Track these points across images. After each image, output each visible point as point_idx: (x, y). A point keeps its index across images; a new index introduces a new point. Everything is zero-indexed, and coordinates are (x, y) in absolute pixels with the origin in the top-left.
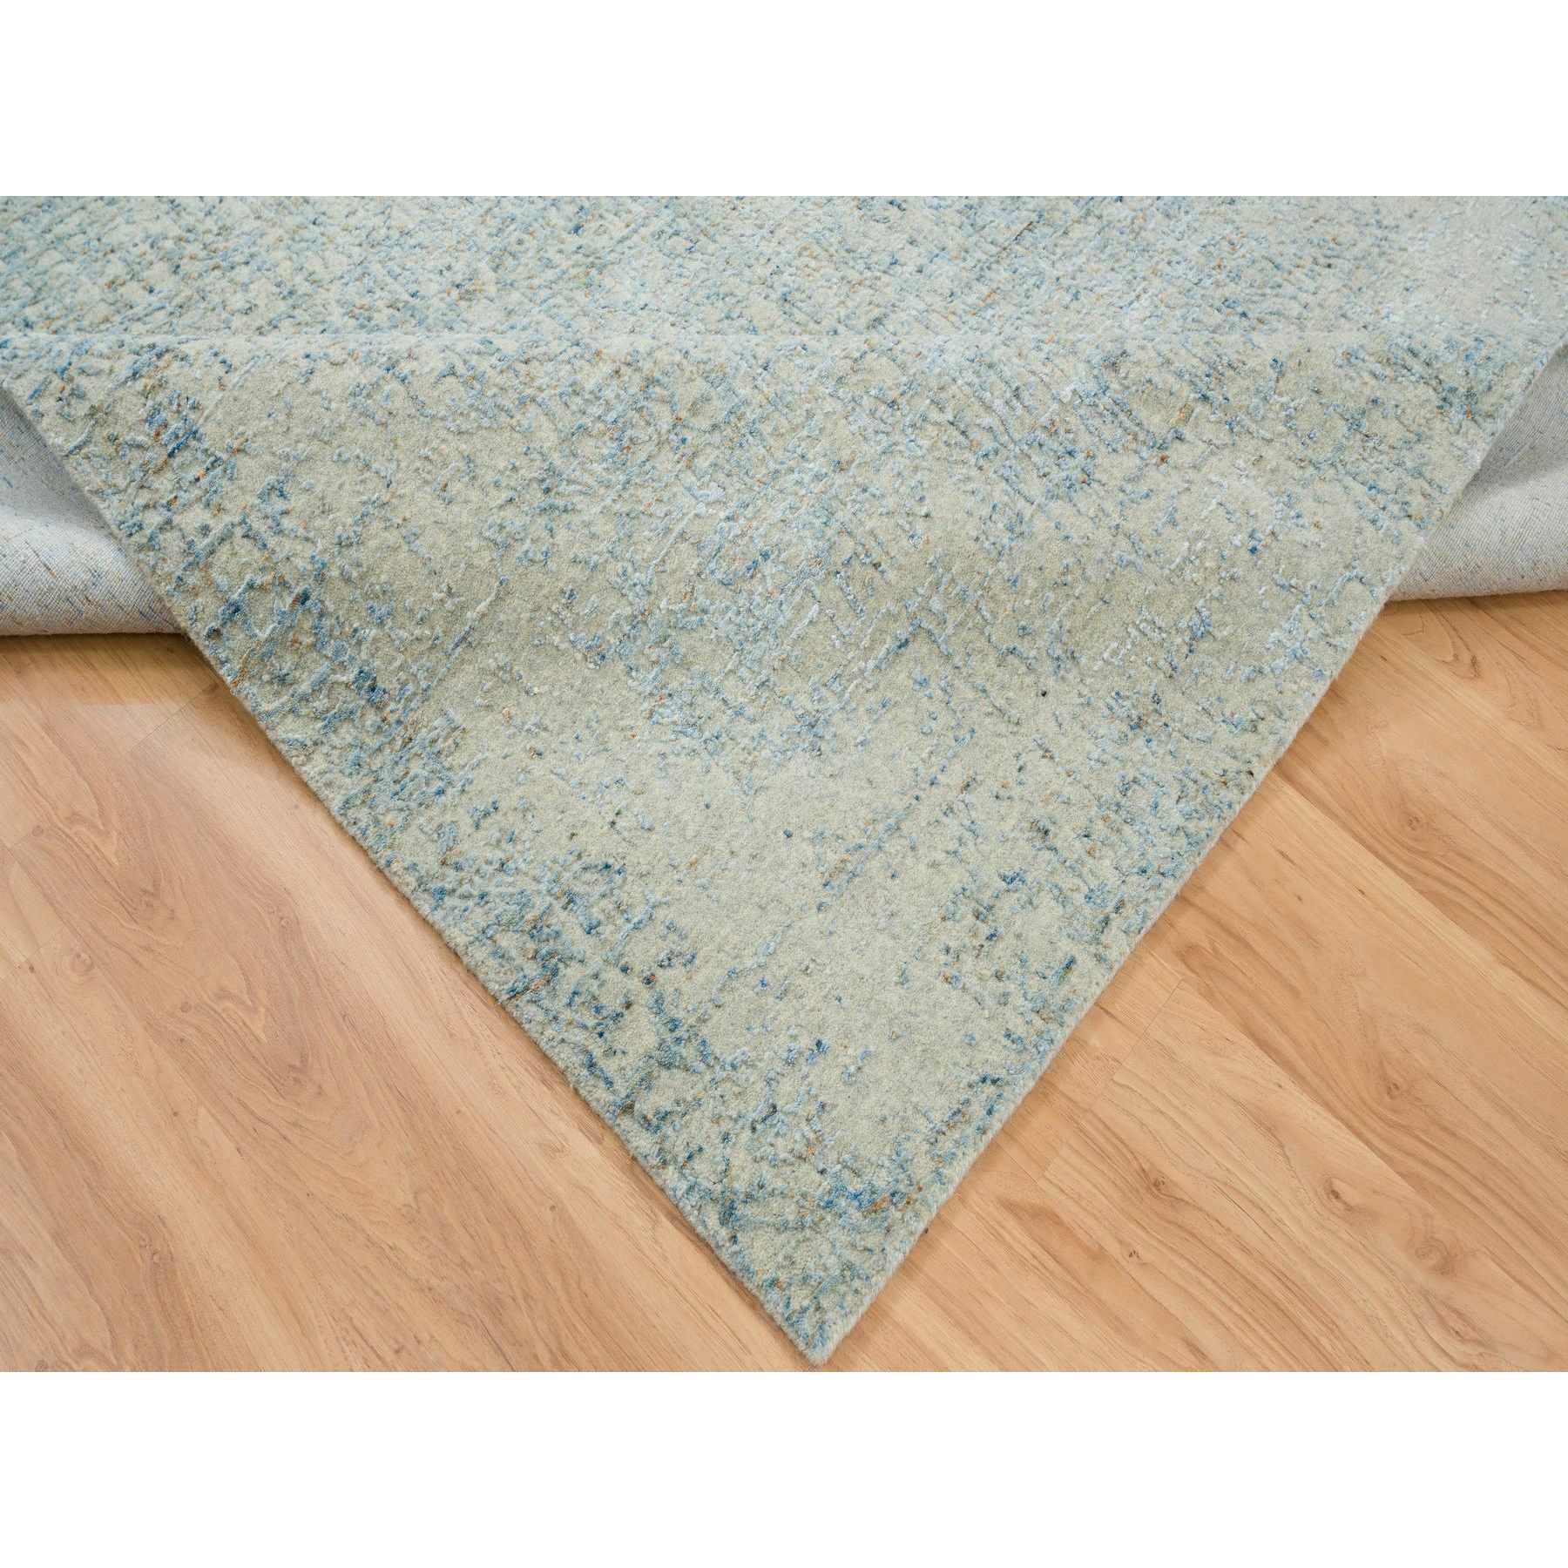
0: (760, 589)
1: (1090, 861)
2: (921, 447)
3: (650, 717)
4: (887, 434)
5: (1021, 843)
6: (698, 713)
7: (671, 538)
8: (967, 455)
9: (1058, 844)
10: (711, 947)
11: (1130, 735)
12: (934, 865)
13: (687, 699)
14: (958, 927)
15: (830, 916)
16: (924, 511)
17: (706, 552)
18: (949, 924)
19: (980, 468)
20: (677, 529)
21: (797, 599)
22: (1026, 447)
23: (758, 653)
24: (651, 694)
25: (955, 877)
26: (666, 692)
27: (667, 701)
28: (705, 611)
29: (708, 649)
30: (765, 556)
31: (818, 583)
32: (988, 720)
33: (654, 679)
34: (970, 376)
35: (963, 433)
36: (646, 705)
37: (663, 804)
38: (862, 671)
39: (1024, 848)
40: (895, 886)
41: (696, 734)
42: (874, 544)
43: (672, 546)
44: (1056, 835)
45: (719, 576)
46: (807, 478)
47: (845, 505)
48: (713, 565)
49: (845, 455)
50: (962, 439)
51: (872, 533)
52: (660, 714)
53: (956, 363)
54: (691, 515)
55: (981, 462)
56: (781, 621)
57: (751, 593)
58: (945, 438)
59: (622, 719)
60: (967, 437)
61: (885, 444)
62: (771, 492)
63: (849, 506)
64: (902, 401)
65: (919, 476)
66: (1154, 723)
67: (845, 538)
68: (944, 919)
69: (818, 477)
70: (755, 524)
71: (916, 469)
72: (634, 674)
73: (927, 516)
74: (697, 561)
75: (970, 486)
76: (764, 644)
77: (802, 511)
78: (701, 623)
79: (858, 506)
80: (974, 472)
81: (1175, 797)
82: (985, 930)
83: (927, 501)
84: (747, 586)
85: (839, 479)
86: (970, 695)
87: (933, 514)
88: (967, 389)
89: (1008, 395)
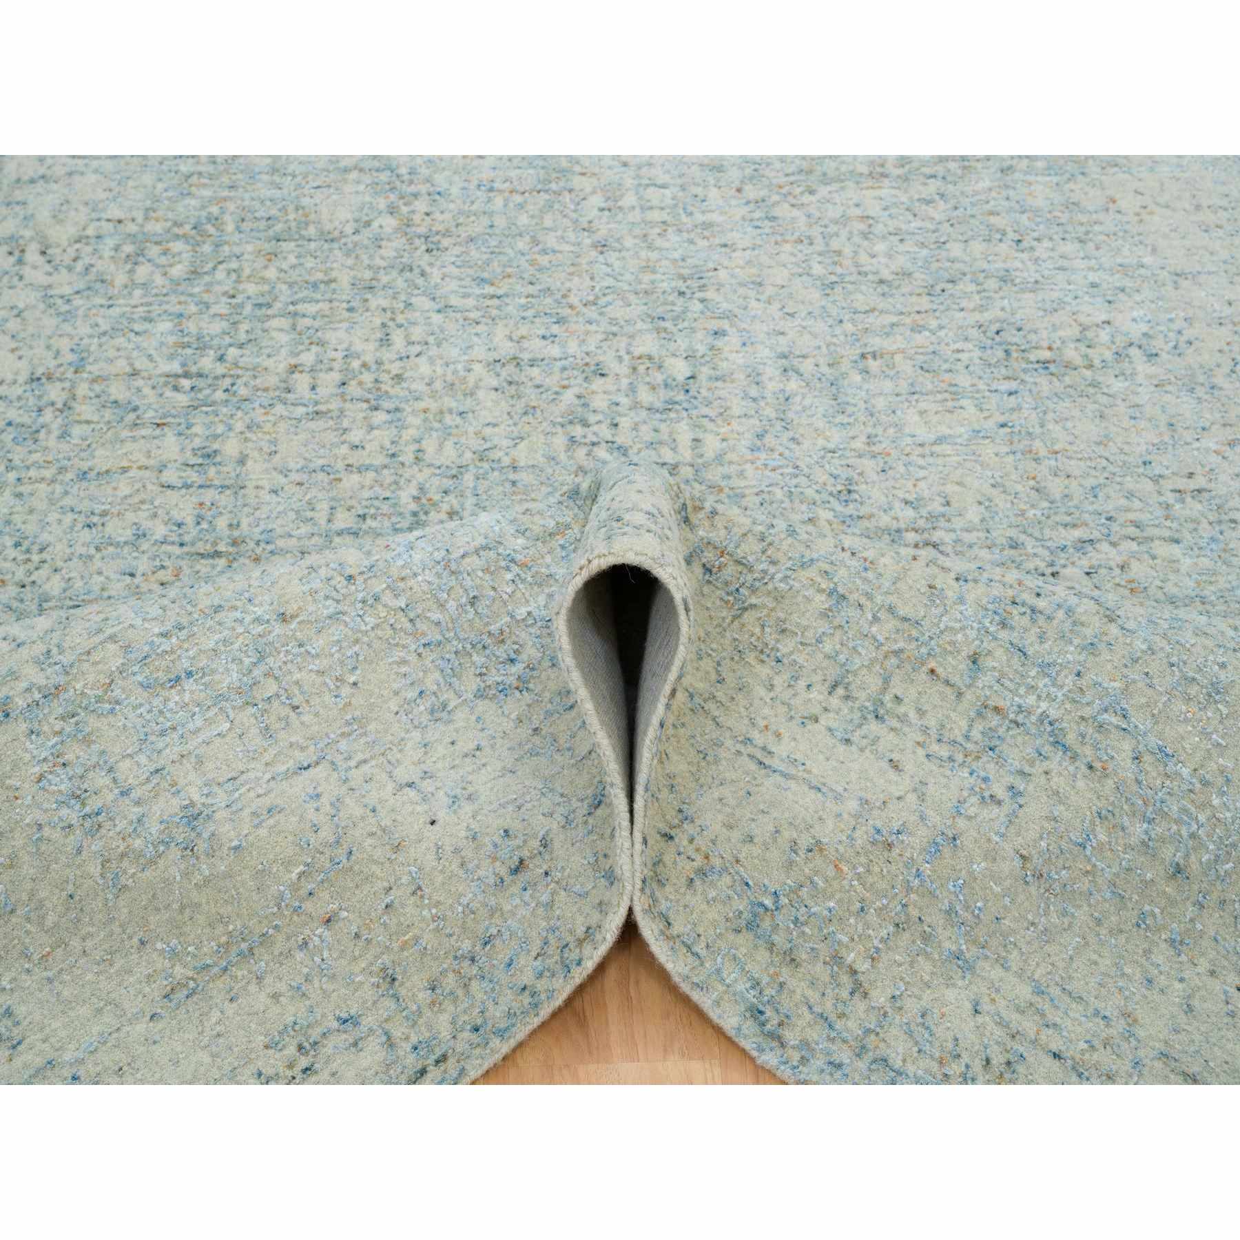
0: (177, 698)
1: (428, 1013)
2: (366, 625)
3: (39, 781)
4: (338, 601)
5: (366, 987)
6: (85, 786)
7: (101, 637)
8: (408, 640)
9: (403, 992)
10: (39, 1036)
11: (508, 879)
12: (275, 997)
13: (79, 771)
14: (278, 1056)
15: (160, 1026)
16: (352, 679)
17: (133, 656)
18: (271, 1052)
19: (420, 655)
20: (109, 631)
21: (210, 714)
22: (469, 646)
23: (161, 745)
24: (45, 760)
25: (292, 1009)
26: (61, 760)
27: (59, 770)
28: (118, 703)
29: (112, 733)
30: (189, 674)
31: (234, 708)
32: (369, 841)
33: (53, 747)
34: (429, 576)
35: (411, 620)
36: (37, 769)
37: (28, 886)
38: (258, 779)
39: (368, 993)
40: (230, 1009)
41: (77, 807)
42: (297, 692)
43: (101, 643)
44: (402, 984)
45: (140, 678)
46: (248, 619)
47: (279, 653)
48: (136, 669)
49: (291, 609)
50: (409, 625)
51: (297, 683)
52: (49, 781)
53: (422, 561)
54: (126, 625)
55: (421, 650)
56: (191, 726)
57: (166, 700)
58: (392, 621)
59: (10, 777)
60: (414, 625)
61: (331, 610)
62: (210, 623)
63: (282, 655)
64: (360, 580)
65: (356, 648)
66: (536, 869)
67: (271, 680)
68: (266, 1047)
69: (257, 620)
70: (186, 646)
71: (357, 641)
72: (33, 737)
73: (355, 684)
74: (121, 661)
75: (404, 669)
76: (168, 739)
77: (236, 646)
78: (112, 711)
79: (290, 657)
80: (412, 658)
81: (534, 954)
82: (304, 1062)
83: (358, 672)
84: (165, 693)
85: (278, 629)
86: (358, 812)
87: (360, 685)
88: (425, 587)
89: (464, 600)
